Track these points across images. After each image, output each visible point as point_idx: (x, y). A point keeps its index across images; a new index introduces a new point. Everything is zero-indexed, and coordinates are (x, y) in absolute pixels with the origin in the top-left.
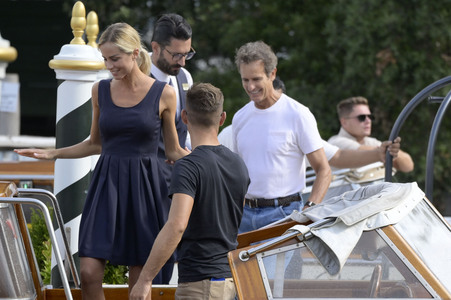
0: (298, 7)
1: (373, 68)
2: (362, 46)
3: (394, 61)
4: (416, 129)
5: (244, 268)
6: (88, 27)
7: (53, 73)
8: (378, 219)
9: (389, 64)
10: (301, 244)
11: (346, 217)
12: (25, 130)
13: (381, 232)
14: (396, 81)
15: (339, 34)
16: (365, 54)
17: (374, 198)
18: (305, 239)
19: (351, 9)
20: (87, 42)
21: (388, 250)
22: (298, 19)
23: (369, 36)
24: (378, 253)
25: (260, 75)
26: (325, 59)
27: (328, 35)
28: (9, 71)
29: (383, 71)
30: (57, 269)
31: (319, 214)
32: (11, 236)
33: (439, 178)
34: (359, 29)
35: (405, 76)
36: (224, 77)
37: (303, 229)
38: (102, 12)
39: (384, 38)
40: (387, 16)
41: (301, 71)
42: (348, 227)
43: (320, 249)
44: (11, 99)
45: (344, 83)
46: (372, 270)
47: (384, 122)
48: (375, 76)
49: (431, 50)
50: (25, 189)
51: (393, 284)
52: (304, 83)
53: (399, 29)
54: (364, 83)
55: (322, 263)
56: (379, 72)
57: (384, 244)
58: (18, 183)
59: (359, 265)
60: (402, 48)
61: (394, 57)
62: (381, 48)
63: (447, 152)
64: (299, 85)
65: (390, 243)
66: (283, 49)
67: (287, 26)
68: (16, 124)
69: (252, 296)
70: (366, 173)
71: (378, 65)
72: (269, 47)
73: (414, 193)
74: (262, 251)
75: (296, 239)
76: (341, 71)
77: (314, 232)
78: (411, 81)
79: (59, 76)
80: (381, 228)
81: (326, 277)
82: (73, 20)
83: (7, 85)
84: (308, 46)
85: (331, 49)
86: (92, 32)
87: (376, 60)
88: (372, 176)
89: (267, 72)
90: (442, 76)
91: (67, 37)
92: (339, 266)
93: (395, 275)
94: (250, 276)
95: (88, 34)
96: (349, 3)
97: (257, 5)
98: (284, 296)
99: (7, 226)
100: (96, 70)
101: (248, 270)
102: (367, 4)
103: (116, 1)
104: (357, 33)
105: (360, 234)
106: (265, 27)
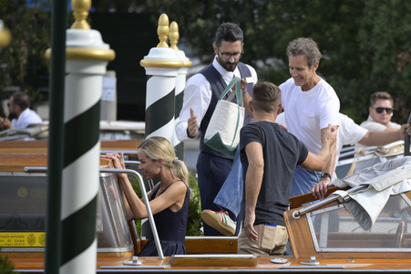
0: (336, 18)
1: (395, 66)
2: (387, 48)
5: (295, 223)
6: (170, 34)
8: (402, 186)
9: (407, 63)
10: (341, 206)
11: (377, 184)
12: (120, 117)
13: (404, 196)
15: (369, 40)
16: (389, 55)
17: (399, 169)
18: (344, 202)
20: (170, 45)
22: (336, 28)
23: (392, 41)
25: (303, 67)
26: (358, 59)
27: (360, 42)
28: (109, 68)
29: (403, 68)
31: (356, 181)
32: (113, 199)
34: (384, 35)
37: (343, 194)
38: (182, 23)
39: (403, 43)
40: (406, 25)
41: (338, 69)
42: (378, 192)
43: (356, 210)
44: (110, 91)
45: (372, 78)
46: (396, 225)
47: (403, 110)
48: (396, 72)
52: (340, 78)
54: (388, 78)
55: (357, 219)
56: (399, 69)
57: (406, 206)
59: (387, 221)
62: (402, 51)
67: (327, 34)
68: (113, 111)
69: (303, 247)
70: (391, 149)
71: (399, 63)
74: (311, 211)
75: (337, 202)
76: (370, 68)
77: (351, 196)
79: (148, 72)
80: (405, 193)
81: (360, 231)
82: (159, 28)
83: (107, 79)
84: (343, 48)
85: (362, 52)
86: (174, 38)
87: (397, 59)
88: (395, 152)
92: (371, 222)
94: (301, 231)
95: (171, 39)
96: (376, 15)
97: (304, 17)
98: (328, 247)
99: (110, 191)
100: (177, 68)
101: (300, 227)
102: (390, 16)
103: (193, 15)
104: (383, 39)
105: (388, 197)
106: (310, 34)
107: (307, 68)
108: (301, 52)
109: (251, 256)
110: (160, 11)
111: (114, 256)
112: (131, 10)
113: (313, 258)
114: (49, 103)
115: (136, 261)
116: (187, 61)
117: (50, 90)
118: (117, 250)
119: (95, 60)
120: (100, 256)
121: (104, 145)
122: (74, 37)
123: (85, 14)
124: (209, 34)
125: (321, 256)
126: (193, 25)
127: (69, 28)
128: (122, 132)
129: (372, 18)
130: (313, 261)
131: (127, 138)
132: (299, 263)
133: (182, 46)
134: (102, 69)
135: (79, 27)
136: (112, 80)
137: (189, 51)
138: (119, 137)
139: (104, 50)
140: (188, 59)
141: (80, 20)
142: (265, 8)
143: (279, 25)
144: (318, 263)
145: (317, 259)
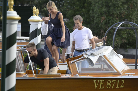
0: (84, 7)
2: (98, 16)
3: (105, 19)
4: (110, 34)
5: (72, 65)
6: (36, 12)
7: (29, 22)
8: (102, 54)
9: (104, 20)
11: (95, 53)
12: (22, 36)
13: (103, 57)
14: (106, 23)
15: (93, 13)
16: (99, 18)
17: (101, 49)
18: (86, 58)
19: (95, 8)
20: (36, 15)
21: (104, 61)
22: (84, 10)
23: (99, 14)
24: (102, 61)
26: (90, 19)
27: (90, 14)
28: (19, 22)
29: (103, 21)
30: (30, 66)
31: (89, 53)
32: (20, 58)
33: (116, 46)
34: (97, 12)
35: (108, 22)
36: (67, 23)
37: (85, 56)
38: (40, 9)
39: (103, 14)
40: (103, 9)
42: (95, 56)
43: (89, 61)
44: (19, 28)
45: (94, 24)
46: (101, 66)
47: (103, 33)
48: (101, 22)
49: (113, 17)
50: (23, 48)
51: (105, 69)
52: (85, 24)
53: (106, 12)
54: (99, 24)
55: (90, 64)
56: (102, 22)
57: (104, 60)
58: (21, 47)
59: (98, 65)
60: (107, 16)
61: (105, 18)
62: (102, 16)
63: (117, 40)
65: (105, 59)
67: (81, 12)
68: (20, 34)
69: (74, 71)
70: (99, 44)
72: (81, 16)
73: (110, 48)
74: (76, 61)
75: (84, 58)
76: (93, 21)
77: (88, 57)
79: (30, 23)
81: (90, 67)
82: (33, 10)
83: (18, 25)
84: (86, 16)
85: (91, 17)
87: (101, 19)
88: (100, 45)
89: (80, 22)
90: (116, 22)
91: (32, 14)
92: (94, 64)
93: (106, 67)
94: (74, 67)
96: (95, 6)
97: (74, 7)
98: (81, 71)
99: (19, 56)
102: (99, 6)
103: (43, 7)
104: (97, 13)
105: (98, 57)
106: (76, 12)
107: (80, 23)
108: (77, 19)
109: (59, 74)
110: (33, 6)
111: (20, 74)
112: (25, 5)
113: (77, 74)
114: (2, 32)
115: (26, 76)
116: (41, 20)
117: (2, 28)
118: (21, 73)
119: (15, 20)
120: (17, 74)
121: (18, 44)
122: (9, 13)
123: (12, 7)
125: (79, 74)
126: (43, 9)
127: (8, 11)
128: (23, 40)
129: (94, 7)
131: (25, 41)
132: (73, 76)
133: (40, 15)
134: (17, 22)
135: (10, 10)
136: (20, 25)
138: (22, 41)
139: (18, 17)
141: (11, 8)
142: (63, 4)
143: (67, 10)
144: (78, 76)
145: (78, 75)
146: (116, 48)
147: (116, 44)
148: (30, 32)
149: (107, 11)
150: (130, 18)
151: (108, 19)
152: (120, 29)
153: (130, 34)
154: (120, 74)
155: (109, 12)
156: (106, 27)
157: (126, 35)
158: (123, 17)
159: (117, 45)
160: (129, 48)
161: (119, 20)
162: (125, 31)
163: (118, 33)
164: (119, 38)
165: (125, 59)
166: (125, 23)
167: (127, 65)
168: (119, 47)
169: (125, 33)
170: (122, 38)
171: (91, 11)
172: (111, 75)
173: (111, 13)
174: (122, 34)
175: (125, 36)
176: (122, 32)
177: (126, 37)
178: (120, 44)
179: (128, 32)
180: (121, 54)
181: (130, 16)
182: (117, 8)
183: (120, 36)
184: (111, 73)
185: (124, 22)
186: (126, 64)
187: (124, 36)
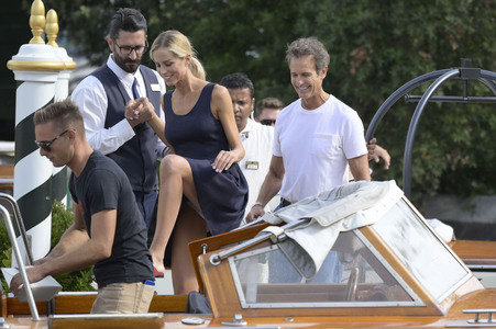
1: (347, 67)
3: (368, 59)
4: (393, 130)
5: (214, 270)
6: (47, 25)
7: (11, 74)
8: (355, 219)
9: (364, 62)
10: (275, 247)
11: (322, 217)
13: (358, 232)
14: (372, 79)
17: (351, 197)
18: (279, 241)
19: (323, 7)
20: (46, 41)
21: (366, 252)
22: (267, 16)
23: (342, 33)
24: (355, 254)
29: (357, 69)
31: (293, 215)
33: (419, 181)
34: (332, 26)
35: (381, 73)
37: (276, 231)
38: (63, 11)
39: (358, 36)
40: (360, 12)
41: (271, 70)
42: (323, 228)
43: (294, 252)
48: (349, 75)
51: (370, 287)
52: (274, 82)
53: (374, 26)
54: (338, 83)
56: (353, 71)
57: (361, 246)
60: (377, 45)
61: (369, 55)
62: (356, 46)
63: (428, 154)
64: (270, 85)
65: (368, 244)
66: (252, 47)
67: (257, 23)
69: (225, 302)
71: (352, 63)
73: (392, 191)
74: (234, 254)
77: (289, 234)
78: (387, 79)
79: (18, 77)
80: (359, 228)
82: (32, 18)
84: (277, 44)
86: (52, 31)
87: (350, 58)
90: (421, 73)
91: (27, 37)
92: (314, 268)
93: (373, 278)
94: (222, 280)
95: (48, 33)
98: (259, 300)
100: (56, 70)
101: (220, 274)
104: (329, 31)
105: (337, 234)
106: (233, 24)
107: (314, 73)
109: (156, 315)
113: (239, 317)
115: (2, 324)
116: (69, 61)
124: (99, 26)
125: (248, 313)
126: (77, 14)
129: (315, 4)
130: (239, 321)
132: (219, 323)
137: (73, 48)
140: (71, 59)
143: (193, 13)
144: (245, 323)
145: (244, 318)
146: (420, 195)
147: (422, 171)
148: (18, 120)
149: (378, 23)
150: (486, 53)
151: (384, 58)
152: (439, 103)
153: (485, 125)
154: (438, 314)
155: (387, 27)
156: (375, 97)
157: (467, 132)
158: (455, 47)
159: (428, 178)
160: (480, 192)
161: (433, 64)
162: (460, 115)
163: (427, 122)
164: (435, 143)
165: (464, 243)
166: (459, 75)
167: (473, 270)
168: (436, 187)
169: (464, 121)
170: (452, 147)
171: (303, 21)
172: (397, 318)
173: (397, 32)
174: (447, 129)
175: (463, 136)
176: (449, 118)
177: (469, 143)
178: (438, 173)
179: (476, 119)
180: (446, 222)
181: (486, 44)
182: (422, 9)
183: (439, 135)
184: (398, 307)
185: (456, 71)
186: (466, 263)
187: (457, 138)
